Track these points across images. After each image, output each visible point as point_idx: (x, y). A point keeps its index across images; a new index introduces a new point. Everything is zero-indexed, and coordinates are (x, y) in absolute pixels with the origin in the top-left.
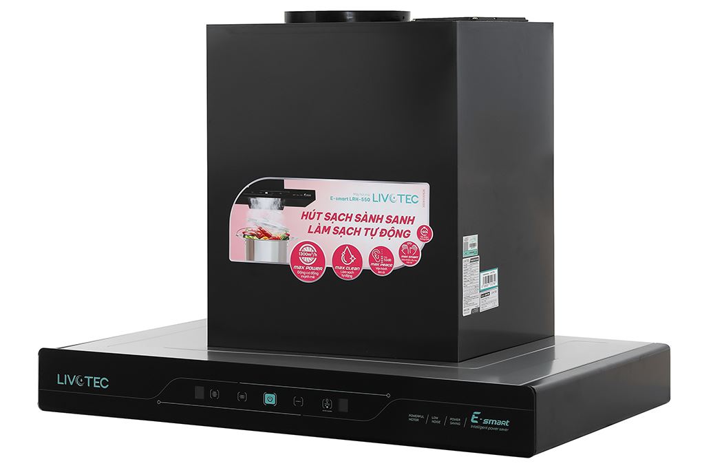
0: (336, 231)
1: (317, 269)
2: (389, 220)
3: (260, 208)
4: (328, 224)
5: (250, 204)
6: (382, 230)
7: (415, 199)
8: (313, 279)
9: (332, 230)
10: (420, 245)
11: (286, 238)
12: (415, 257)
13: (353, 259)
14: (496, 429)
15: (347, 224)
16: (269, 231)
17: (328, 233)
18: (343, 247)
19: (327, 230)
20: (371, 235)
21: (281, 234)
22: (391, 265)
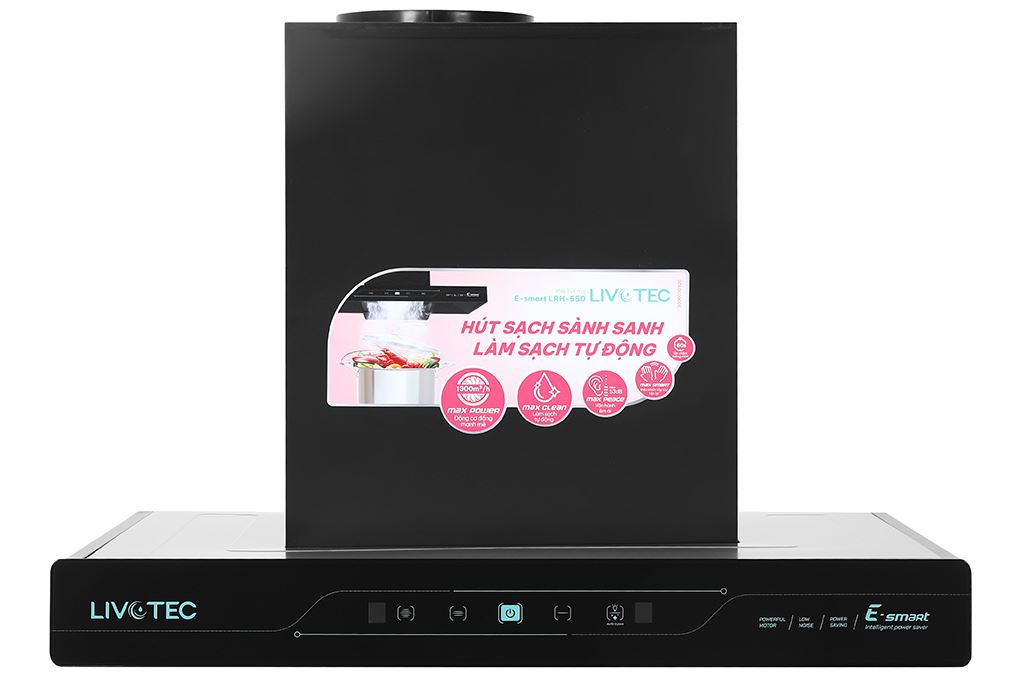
0: (525, 350)
1: (490, 411)
2: (619, 328)
3: (385, 318)
4: (510, 339)
5: (365, 312)
6: (607, 345)
7: (664, 296)
8: (483, 428)
9: (517, 349)
10: (674, 366)
11: (434, 365)
12: (663, 385)
13: (555, 392)
14: (908, 627)
15: (544, 339)
16: (401, 355)
17: (510, 354)
18: (538, 374)
19: (508, 348)
20: (588, 353)
21: (425, 359)
22: (622, 399)
